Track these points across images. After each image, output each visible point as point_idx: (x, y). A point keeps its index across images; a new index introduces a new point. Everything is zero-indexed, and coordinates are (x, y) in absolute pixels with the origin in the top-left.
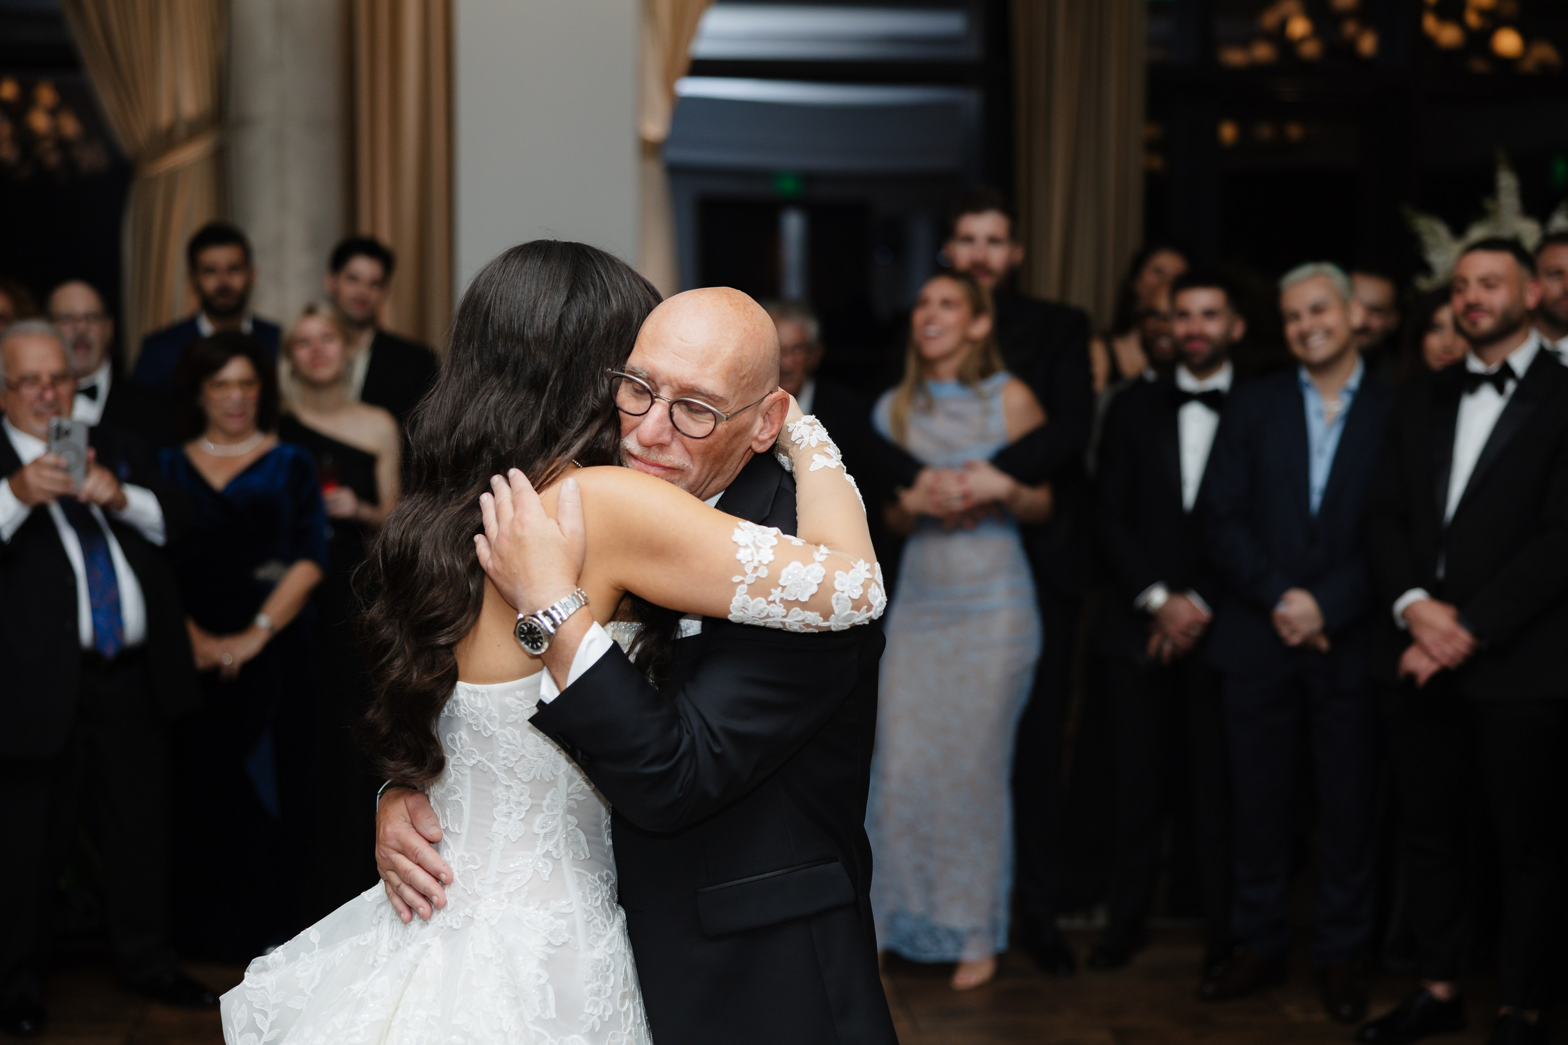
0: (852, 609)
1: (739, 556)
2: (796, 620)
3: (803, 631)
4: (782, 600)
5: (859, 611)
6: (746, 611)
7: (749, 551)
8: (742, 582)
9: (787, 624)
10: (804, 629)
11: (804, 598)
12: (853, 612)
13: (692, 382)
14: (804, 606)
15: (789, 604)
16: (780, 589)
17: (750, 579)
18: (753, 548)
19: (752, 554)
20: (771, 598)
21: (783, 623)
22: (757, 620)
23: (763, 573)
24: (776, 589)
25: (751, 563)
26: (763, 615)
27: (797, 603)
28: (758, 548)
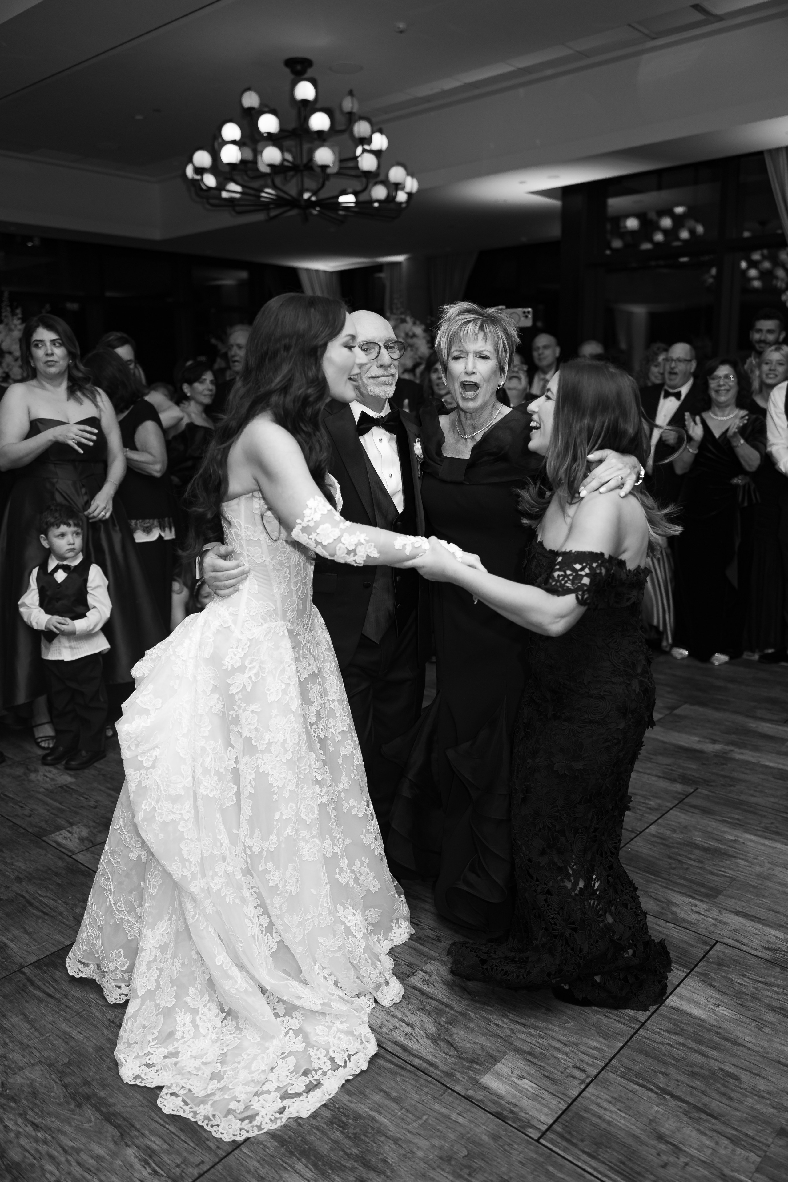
1: (305, 512)
4: (315, 540)
8: (300, 524)
11: (325, 543)
12: (346, 555)
14: (324, 547)
15: (317, 543)
16: (316, 534)
17: (304, 524)
18: (313, 511)
19: (311, 513)
20: (310, 537)
23: (312, 524)
25: (309, 517)
27: (320, 544)
28: (315, 511)
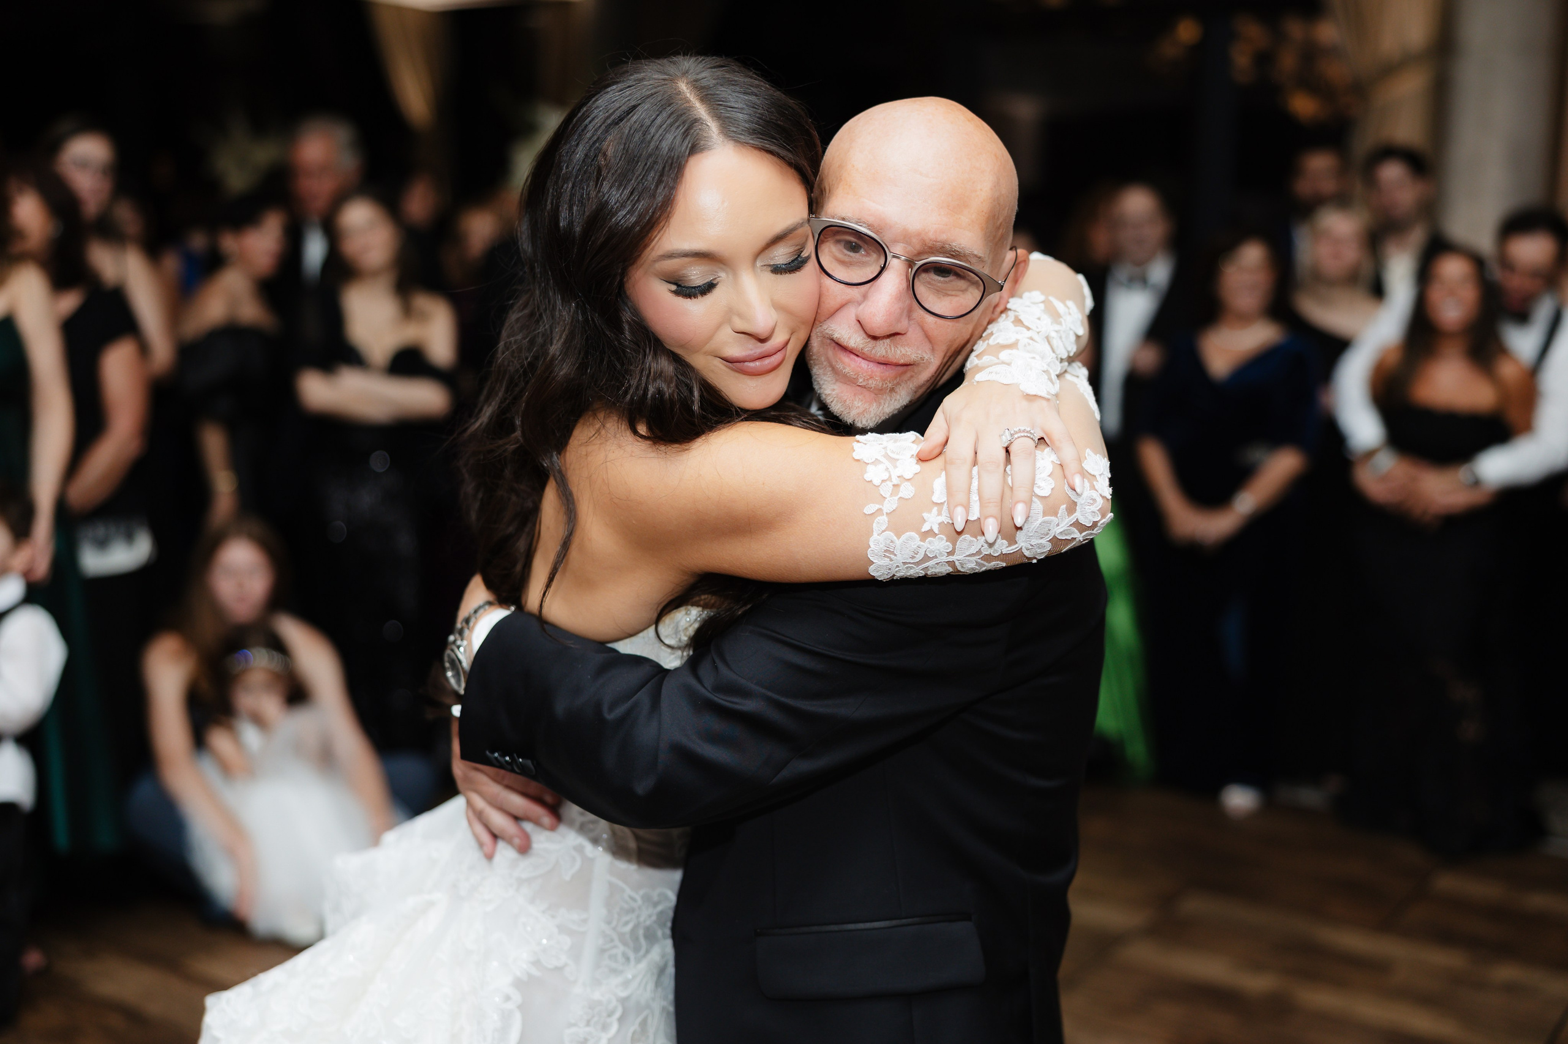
0: (1045, 514)
2: (968, 554)
3: (984, 569)
4: (942, 527)
5: (1055, 514)
6: (892, 556)
7: (881, 467)
8: (879, 512)
9: (957, 563)
10: (984, 566)
12: (1047, 518)
13: (943, 237)
16: (935, 510)
17: (889, 505)
18: (887, 463)
19: (887, 469)
20: (925, 528)
21: (951, 563)
22: (911, 568)
23: (908, 492)
24: (930, 511)
25: (888, 482)
26: (919, 557)
28: (893, 461)
